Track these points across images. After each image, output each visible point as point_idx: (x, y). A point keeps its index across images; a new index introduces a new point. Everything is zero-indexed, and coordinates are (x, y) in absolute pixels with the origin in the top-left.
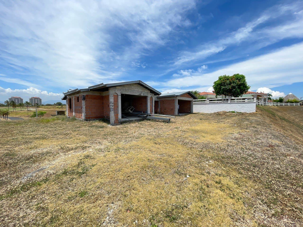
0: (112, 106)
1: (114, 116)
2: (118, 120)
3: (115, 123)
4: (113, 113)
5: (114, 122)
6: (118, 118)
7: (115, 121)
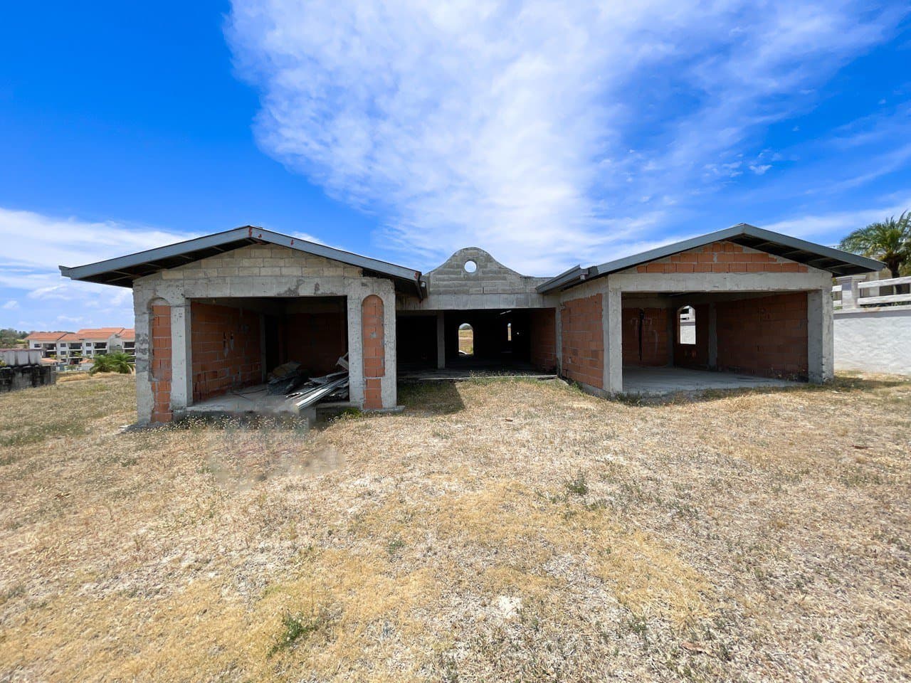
0: (143, 351)
1: (150, 391)
2: (170, 408)
3: (153, 420)
4: (147, 381)
5: (149, 417)
6: (169, 400)
7: (153, 412)
